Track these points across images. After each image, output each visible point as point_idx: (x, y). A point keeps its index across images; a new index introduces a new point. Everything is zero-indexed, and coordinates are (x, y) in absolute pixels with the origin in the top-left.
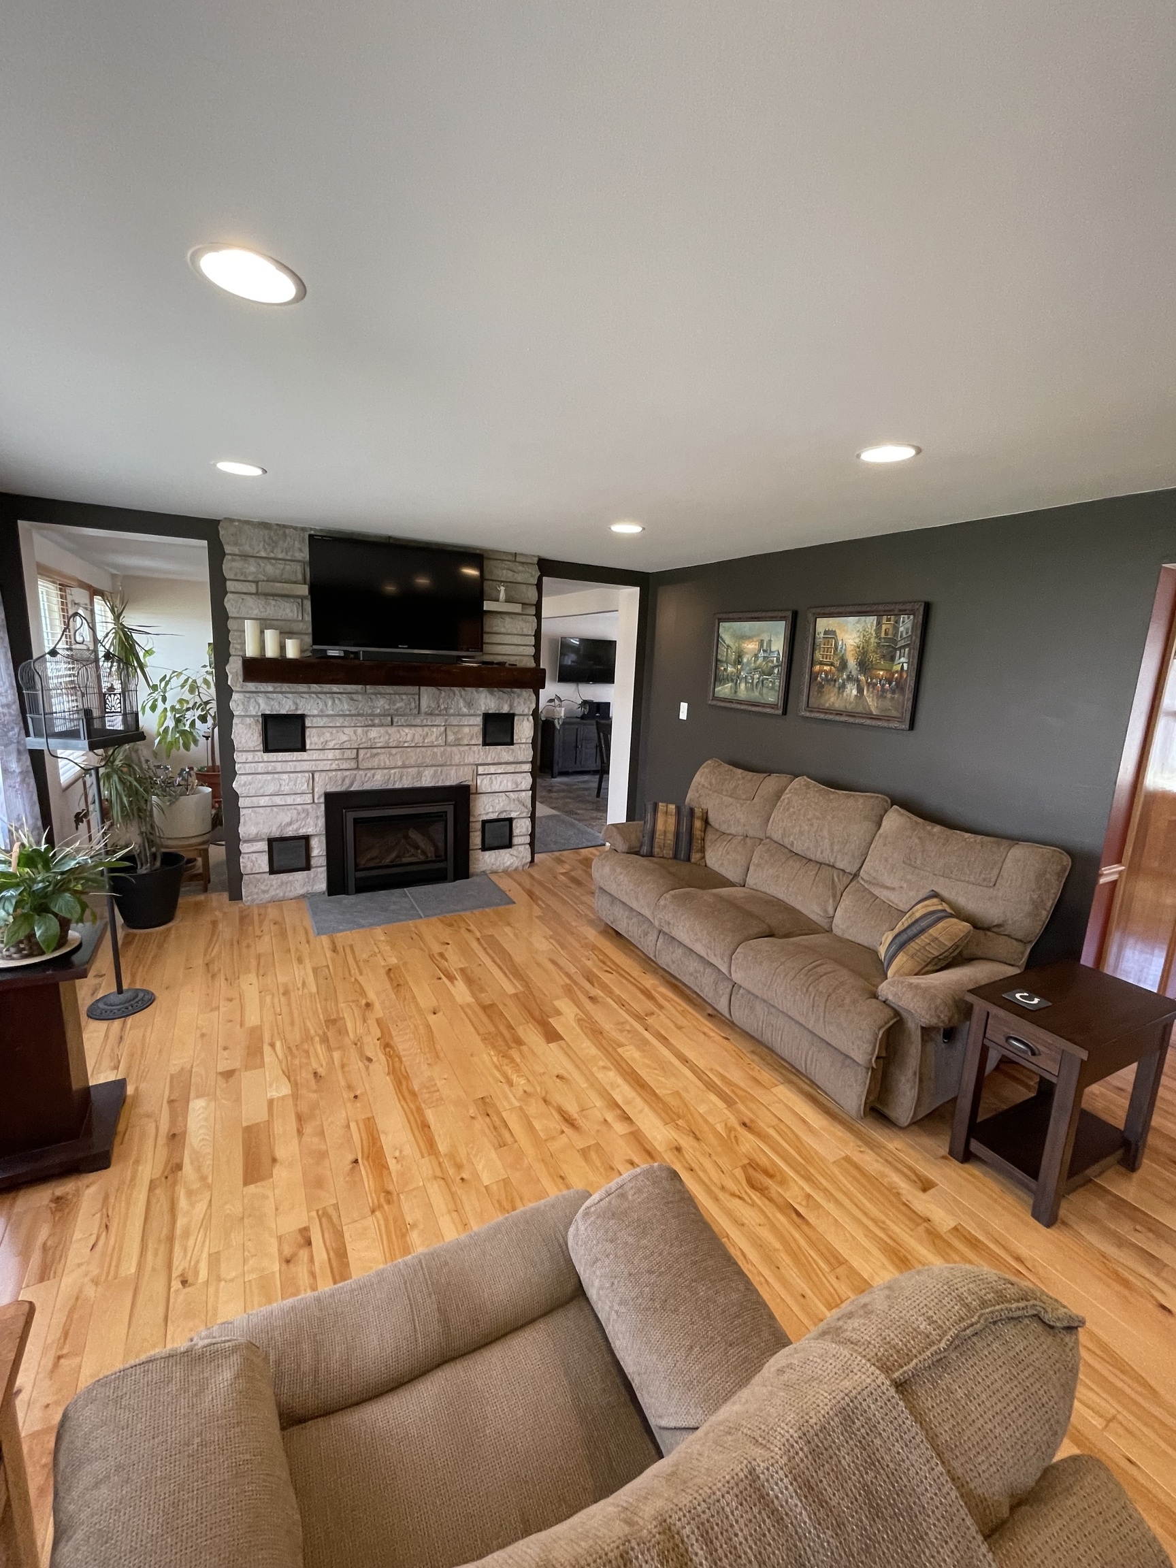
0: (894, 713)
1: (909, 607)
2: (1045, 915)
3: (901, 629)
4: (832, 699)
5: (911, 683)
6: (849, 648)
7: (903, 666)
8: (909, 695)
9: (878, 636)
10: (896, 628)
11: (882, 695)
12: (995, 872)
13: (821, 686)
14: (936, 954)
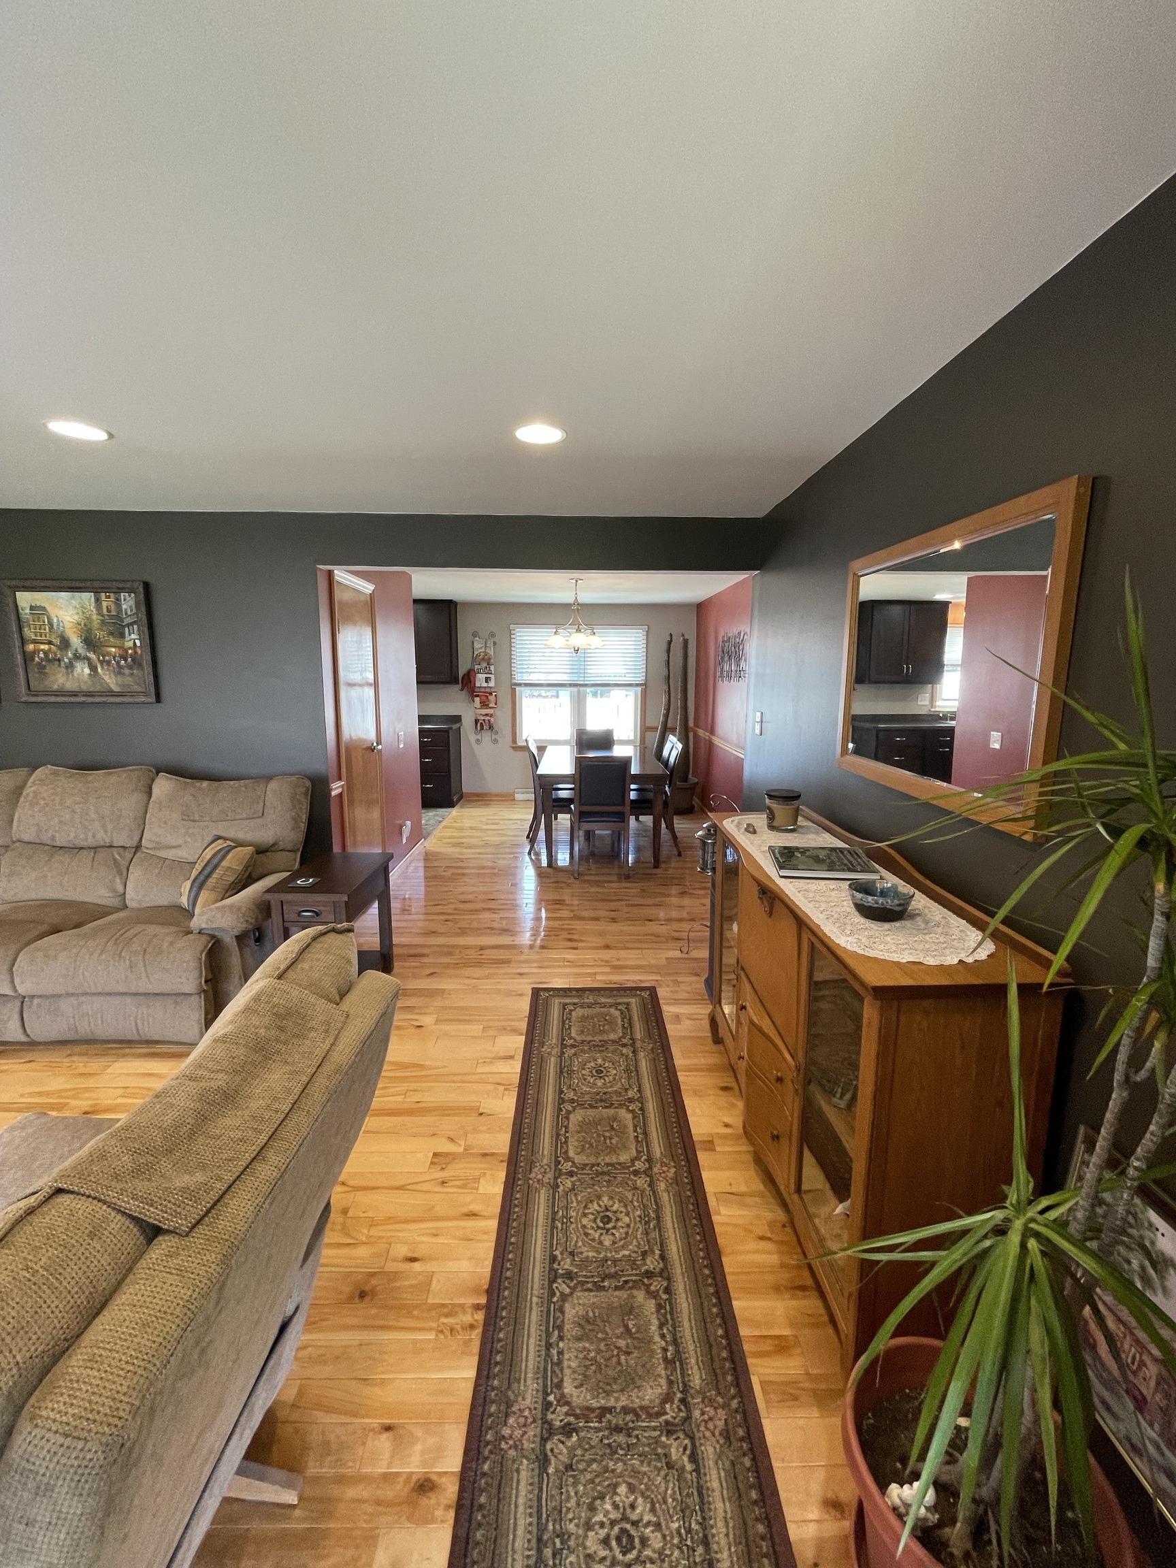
0: (137, 688)
1: (128, 585)
2: (303, 826)
3: (124, 607)
4: (58, 680)
5: (147, 658)
6: (67, 625)
7: (135, 643)
8: (148, 669)
9: (100, 612)
10: (118, 606)
11: (119, 671)
12: (261, 804)
13: (41, 667)
14: (232, 879)
